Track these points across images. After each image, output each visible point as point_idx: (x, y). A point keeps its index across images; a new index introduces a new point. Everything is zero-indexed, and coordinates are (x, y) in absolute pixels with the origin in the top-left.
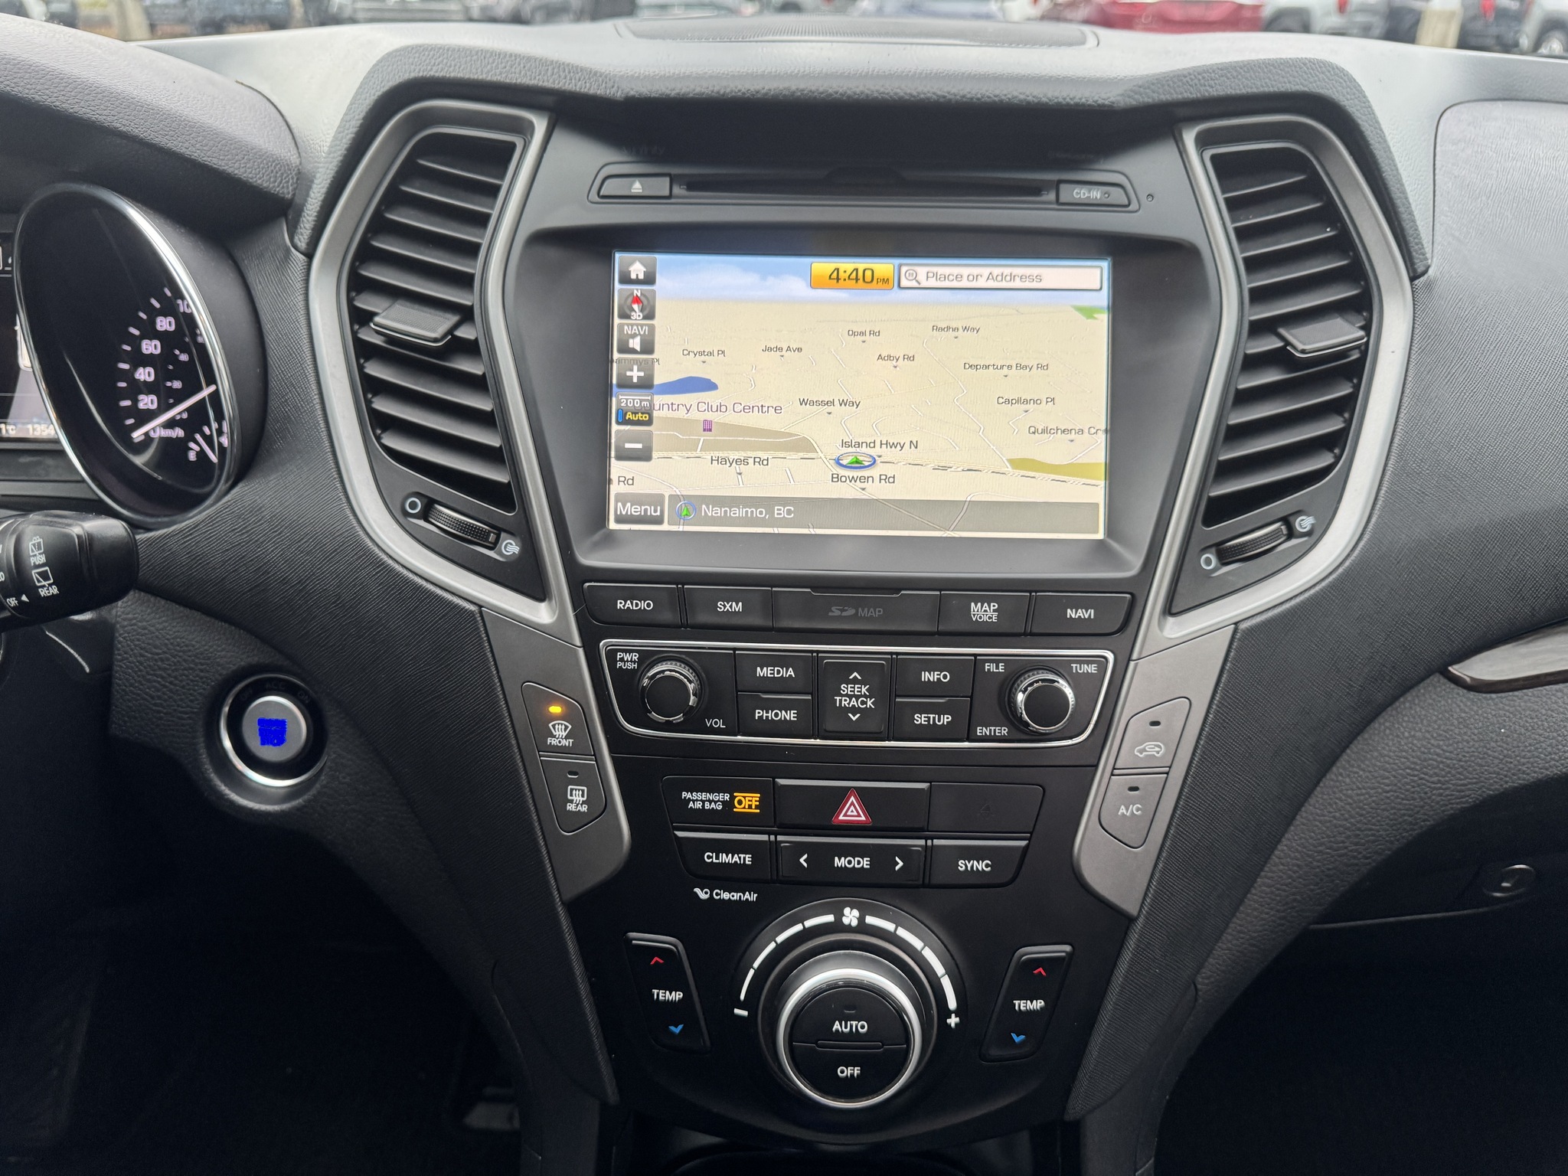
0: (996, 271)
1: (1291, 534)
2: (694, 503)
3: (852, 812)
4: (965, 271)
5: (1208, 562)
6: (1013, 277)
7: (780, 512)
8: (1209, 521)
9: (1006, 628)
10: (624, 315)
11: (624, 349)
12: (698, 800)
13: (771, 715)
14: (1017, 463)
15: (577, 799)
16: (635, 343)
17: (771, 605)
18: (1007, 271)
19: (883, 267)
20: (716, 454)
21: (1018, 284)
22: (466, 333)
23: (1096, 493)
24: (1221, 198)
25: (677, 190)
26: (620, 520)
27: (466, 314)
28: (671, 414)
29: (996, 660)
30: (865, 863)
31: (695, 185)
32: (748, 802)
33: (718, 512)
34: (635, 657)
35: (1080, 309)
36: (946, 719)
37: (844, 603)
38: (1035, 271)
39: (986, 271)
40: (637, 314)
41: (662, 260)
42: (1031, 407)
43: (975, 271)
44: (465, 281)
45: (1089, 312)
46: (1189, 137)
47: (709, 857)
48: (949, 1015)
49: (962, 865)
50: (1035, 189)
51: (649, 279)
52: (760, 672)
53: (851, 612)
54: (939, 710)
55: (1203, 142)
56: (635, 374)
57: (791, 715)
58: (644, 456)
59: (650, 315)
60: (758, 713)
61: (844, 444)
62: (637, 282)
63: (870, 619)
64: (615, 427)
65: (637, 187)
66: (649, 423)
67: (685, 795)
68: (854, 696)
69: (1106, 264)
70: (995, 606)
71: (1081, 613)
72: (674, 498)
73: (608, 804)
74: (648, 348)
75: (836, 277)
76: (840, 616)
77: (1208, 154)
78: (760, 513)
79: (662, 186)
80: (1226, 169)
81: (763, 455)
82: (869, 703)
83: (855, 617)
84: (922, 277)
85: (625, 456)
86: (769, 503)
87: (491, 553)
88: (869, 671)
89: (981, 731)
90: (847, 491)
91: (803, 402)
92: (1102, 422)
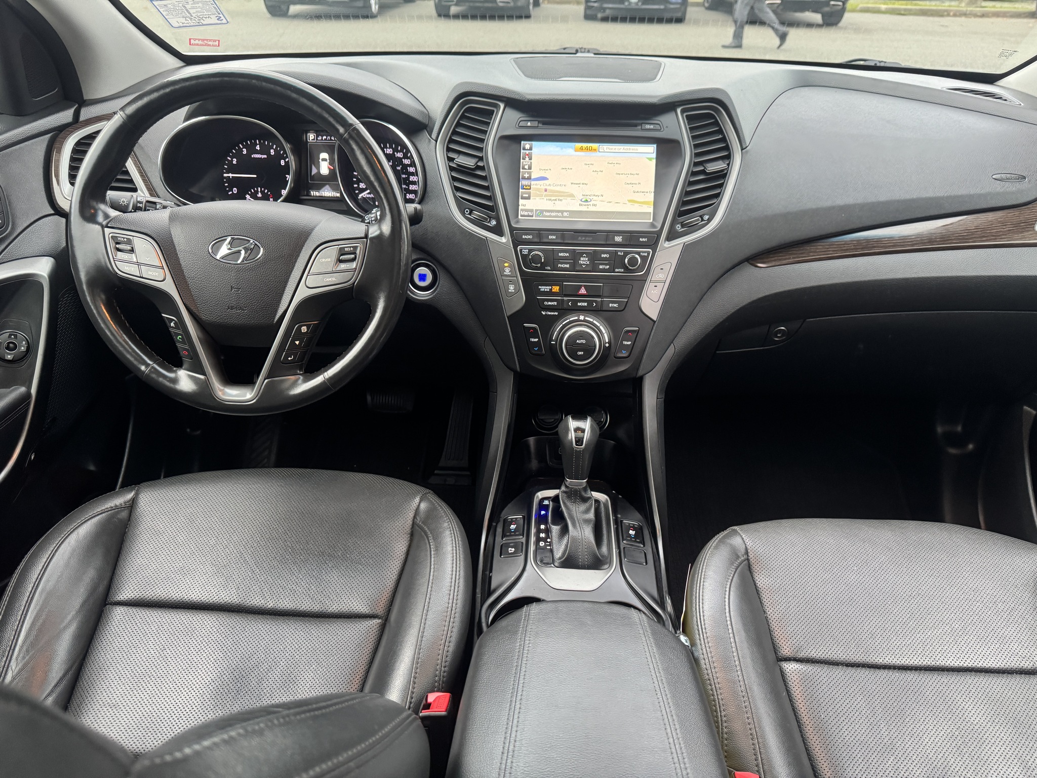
0: (625, 147)
1: (702, 220)
2: (542, 211)
3: (583, 291)
4: (617, 147)
5: (678, 227)
6: (630, 149)
7: (565, 214)
8: (679, 216)
9: (625, 243)
10: (524, 159)
11: (524, 168)
12: (543, 288)
13: (562, 266)
14: (629, 201)
15: (512, 288)
16: (526, 167)
17: (563, 237)
18: (628, 147)
19: (595, 146)
20: (548, 198)
21: (631, 151)
22: (480, 164)
23: (651, 210)
24: (688, 127)
25: (540, 125)
26: (522, 216)
27: (481, 159)
28: (536, 187)
29: (621, 251)
30: (586, 304)
31: (544, 123)
32: (556, 289)
33: (548, 214)
34: (527, 251)
35: (648, 158)
36: (608, 267)
37: (582, 236)
38: (636, 148)
39: (622, 147)
40: (527, 159)
41: (534, 143)
42: (634, 185)
43: (620, 147)
44: (480, 149)
45: (650, 159)
46: (679, 110)
47: (546, 303)
48: (606, 343)
49: (610, 305)
50: (636, 125)
51: (531, 149)
52: (560, 255)
53: (584, 238)
54: (606, 264)
55: (683, 112)
56: (526, 176)
57: (568, 266)
58: (529, 198)
59: (530, 159)
60: (559, 265)
61: (583, 195)
62: (527, 150)
63: (589, 240)
64: (521, 190)
65: (529, 124)
66: (530, 189)
67: (540, 287)
68: (584, 261)
69: (655, 146)
70: (621, 237)
71: (644, 240)
72: (536, 210)
73: (520, 289)
74: (530, 168)
75: (581, 149)
76: (581, 240)
77: (685, 114)
78: (560, 214)
79: (535, 124)
80: (690, 119)
81: (561, 198)
82: (588, 263)
83: (585, 240)
84: (605, 149)
85: (523, 198)
86: (562, 212)
87: (489, 224)
88: (588, 254)
89: (617, 270)
90: (584, 209)
91: (572, 183)
92: (653, 190)
